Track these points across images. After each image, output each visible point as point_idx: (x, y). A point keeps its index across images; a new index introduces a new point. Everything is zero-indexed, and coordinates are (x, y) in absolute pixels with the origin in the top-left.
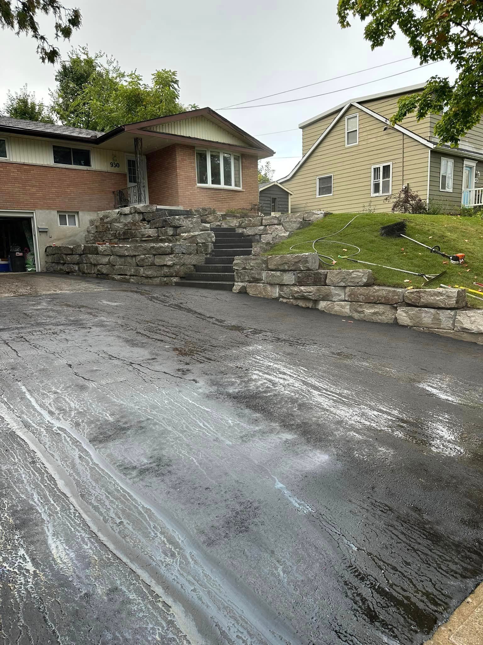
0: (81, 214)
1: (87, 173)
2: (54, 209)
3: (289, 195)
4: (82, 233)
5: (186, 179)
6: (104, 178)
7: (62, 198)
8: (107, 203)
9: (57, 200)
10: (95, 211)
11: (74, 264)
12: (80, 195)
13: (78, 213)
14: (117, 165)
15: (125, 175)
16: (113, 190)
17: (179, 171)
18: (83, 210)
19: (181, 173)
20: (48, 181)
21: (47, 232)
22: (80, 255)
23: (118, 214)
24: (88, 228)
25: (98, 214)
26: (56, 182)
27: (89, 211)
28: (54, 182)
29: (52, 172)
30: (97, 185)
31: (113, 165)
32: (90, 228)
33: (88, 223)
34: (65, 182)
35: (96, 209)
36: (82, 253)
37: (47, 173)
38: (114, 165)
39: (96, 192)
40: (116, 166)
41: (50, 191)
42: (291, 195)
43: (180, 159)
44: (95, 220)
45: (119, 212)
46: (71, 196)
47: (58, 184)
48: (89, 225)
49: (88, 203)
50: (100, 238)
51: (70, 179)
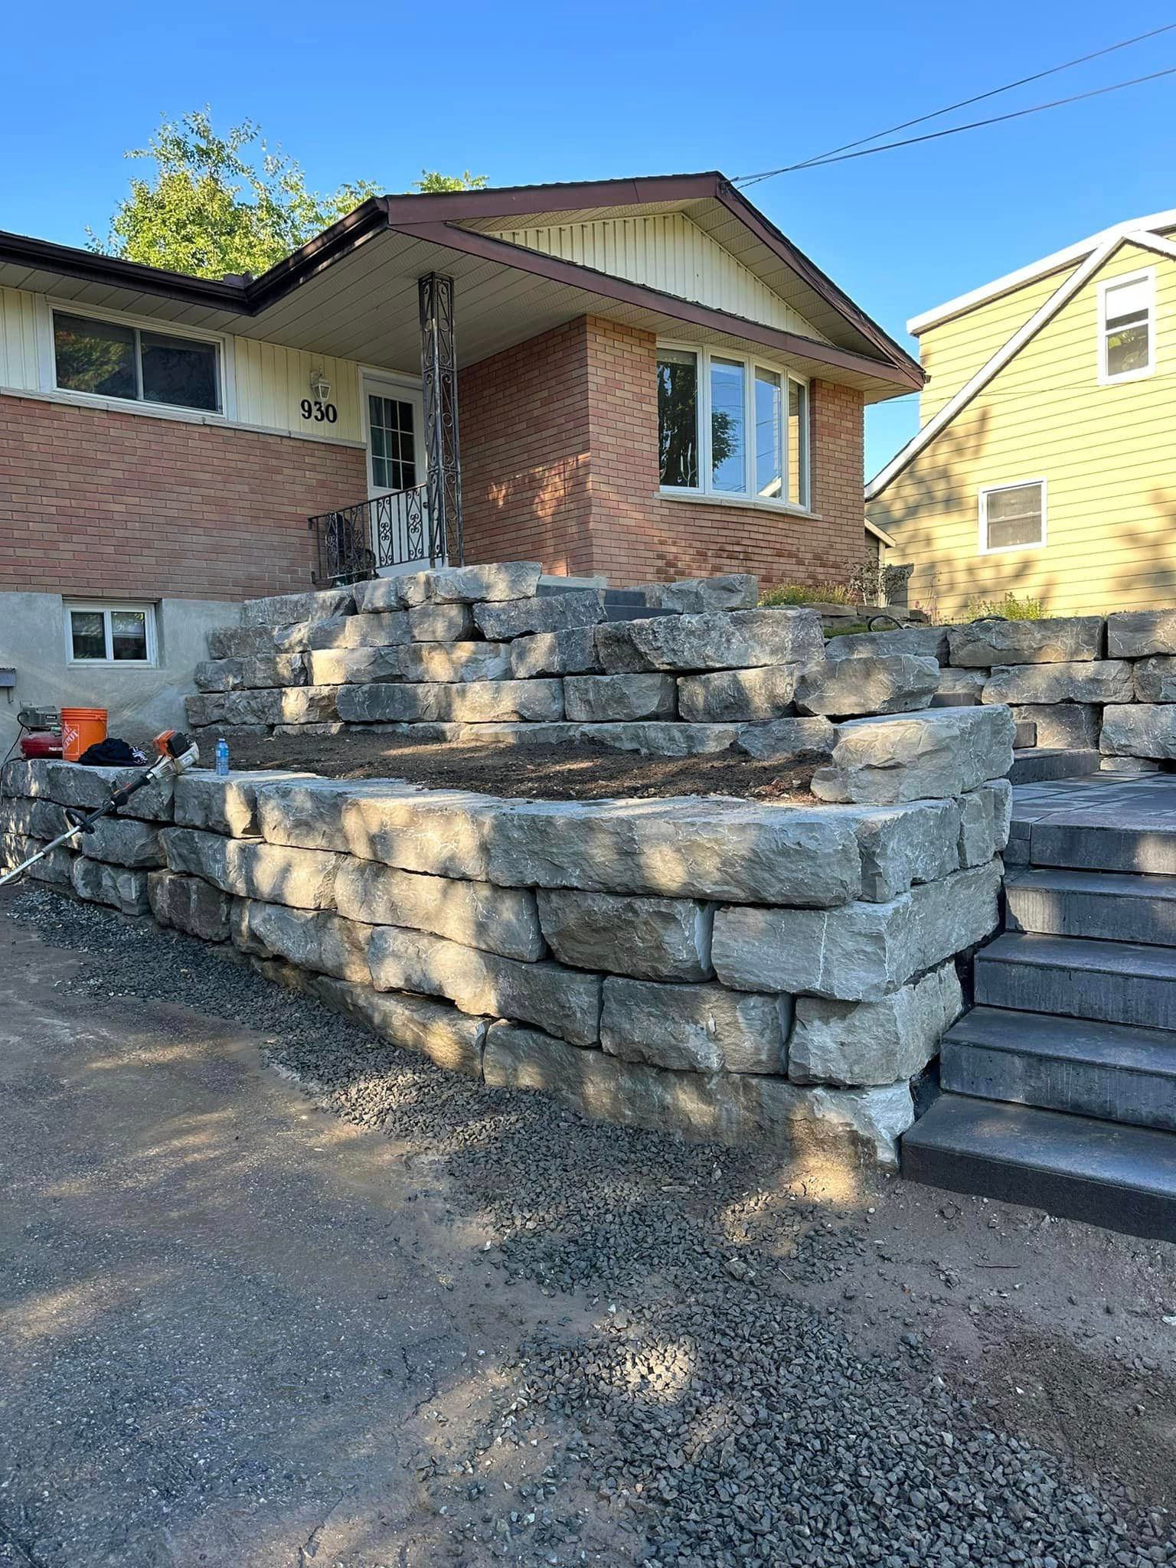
0: (169, 607)
1: (203, 437)
2: (47, 588)
3: (882, 546)
4: (172, 693)
5: (622, 466)
6: (275, 462)
7: (88, 539)
8: (285, 563)
9: (62, 546)
10: (233, 598)
11: (118, 866)
12: (168, 528)
13: (157, 604)
14: (329, 414)
15: (359, 452)
16: (312, 513)
17: (597, 429)
18: (179, 594)
19: (602, 438)
20: (26, 464)
21: (9, 688)
22: (155, 824)
23: (337, 608)
24: (200, 668)
25: (245, 609)
26: (64, 468)
27: (205, 595)
28: (56, 466)
29: (46, 423)
30: (246, 488)
31: (310, 411)
32: (210, 668)
33: (202, 646)
34: (100, 471)
35: (239, 590)
36: (164, 818)
37: (22, 428)
38: (315, 412)
39: (239, 519)
40: (324, 415)
41: (34, 508)
42: (887, 546)
43: (602, 381)
44: (233, 636)
45: (342, 599)
46: (128, 534)
47: (72, 477)
48: (204, 657)
49: (204, 564)
50: (253, 712)
51: (127, 458)
